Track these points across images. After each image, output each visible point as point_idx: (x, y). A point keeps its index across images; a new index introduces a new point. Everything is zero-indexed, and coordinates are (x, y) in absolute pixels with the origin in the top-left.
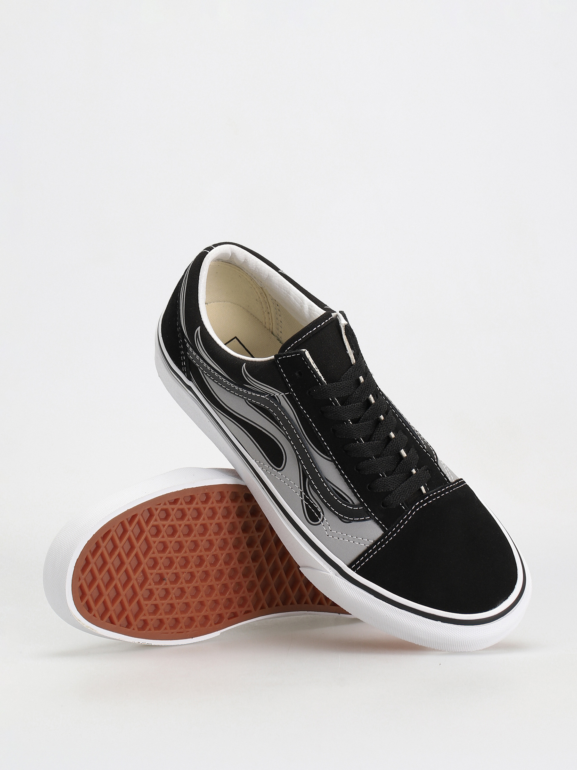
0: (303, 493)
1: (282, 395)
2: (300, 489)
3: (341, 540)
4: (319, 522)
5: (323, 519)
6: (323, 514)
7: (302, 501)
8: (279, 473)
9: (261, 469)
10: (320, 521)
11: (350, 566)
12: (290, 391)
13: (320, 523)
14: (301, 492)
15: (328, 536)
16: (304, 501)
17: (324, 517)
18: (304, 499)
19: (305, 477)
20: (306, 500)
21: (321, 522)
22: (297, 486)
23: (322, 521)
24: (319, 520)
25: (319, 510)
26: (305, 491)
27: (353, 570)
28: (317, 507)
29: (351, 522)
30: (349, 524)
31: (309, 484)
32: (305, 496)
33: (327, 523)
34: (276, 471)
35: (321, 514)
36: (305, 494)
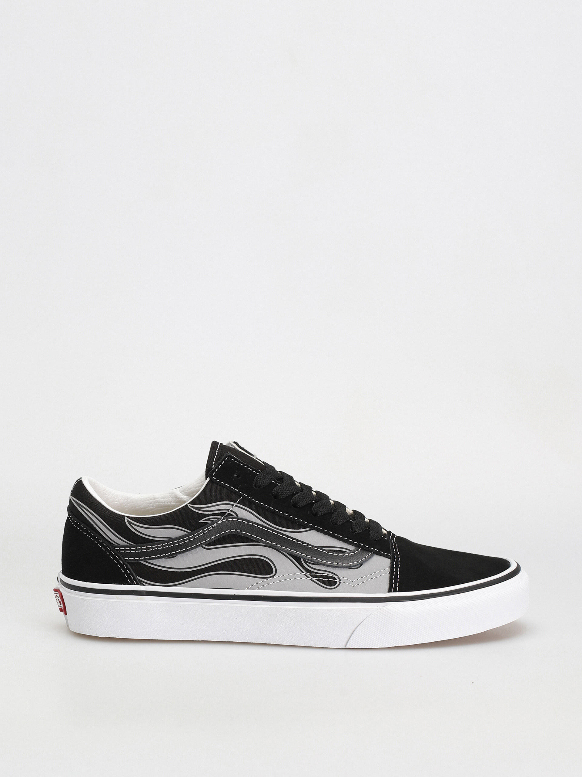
1: (236, 506)
2: (302, 574)
3: (366, 582)
5: (339, 578)
6: (336, 575)
7: (311, 580)
8: (275, 577)
9: (257, 589)
11: (390, 591)
12: (240, 496)
13: (340, 583)
14: (305, 575)
15: (354, 586)
16: (313, 579)
17: (339, 577)
18: (312, 577)
19: (298, 559)
20: (314, 576)
22: (298, 573)
23: (340, 580)
25: (330, 575)
26: (308, 571)
27: (395, 591)
28: (328, 574)
29: (361, 565)
30: (361, 567)
31: (306, 562)
32: (311, 575)
33: (344, 578)
34: (272, 578)
35: (334, 576)
36: (309, 574)
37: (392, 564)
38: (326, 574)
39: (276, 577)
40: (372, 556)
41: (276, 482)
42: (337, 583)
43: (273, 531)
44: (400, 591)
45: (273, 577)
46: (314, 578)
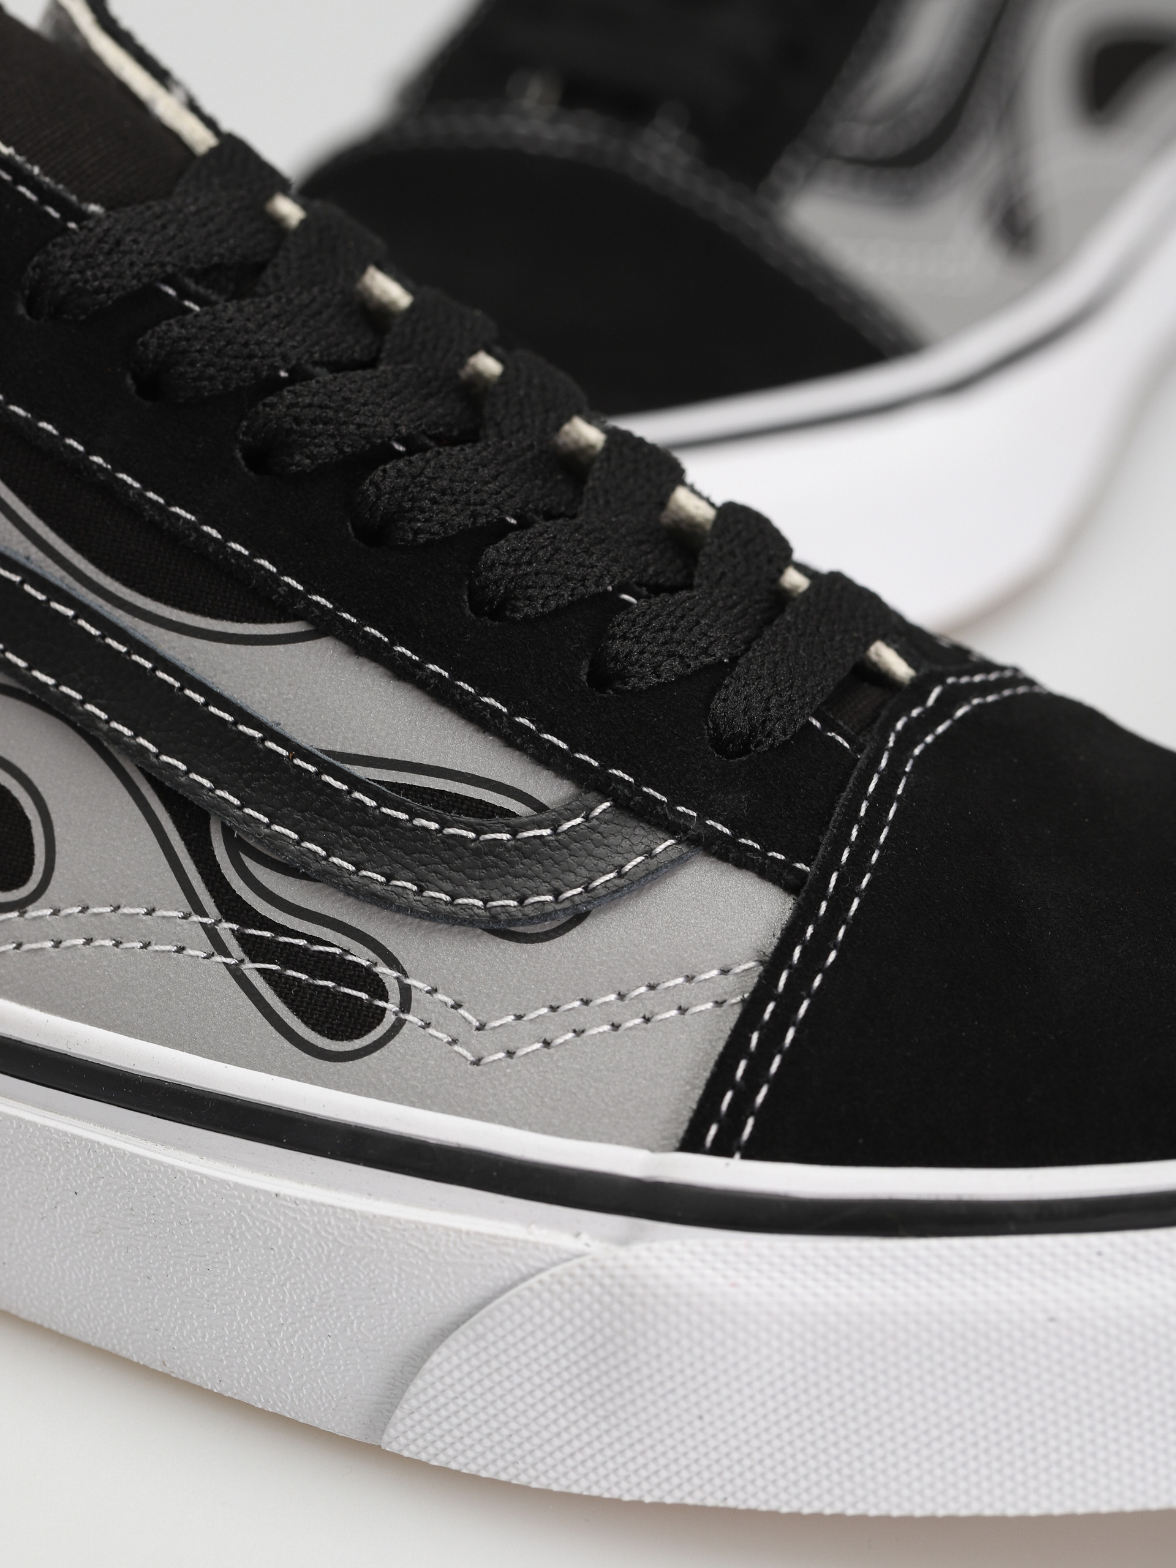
0: (226, 928)
2: (196, 918)
3: (566, 1042)
4: (389, 1020)
5: (406, 992)
6: (392, 962)
7: (236, 973)
8: (32, 912)
10: (396, 1013)
11: (691, 1143)
13: (399, 1025)
14: (211, 932)
15: (476, 1063)
16: (249, 968)
17: (408, 981)
18: (242, 955)
19: (193, 818)
20: (254, 949)
21: (402, 1016)
22: (174, 908)
23: (405, 1005)
24: (384, 1010)
25: (362, 956)
26: (233, 908)
27: (723, 1149)
28: (347, 952)
29: (578, 918)
30: (574, 932)
31: (235, 846)
32: (241, 938)
33: (439, 996)
34: (15, 914)
35: (382, 970)
36: (235, 927)
37: (791, 934)
38: (337, 943)
39: (39, 911)
40: (676, 863)
41: (184, 294)
42: (380, 1021)
43: (84, 610)
44: (755, 1151)
45: (20, 906)
46: (253, 961)
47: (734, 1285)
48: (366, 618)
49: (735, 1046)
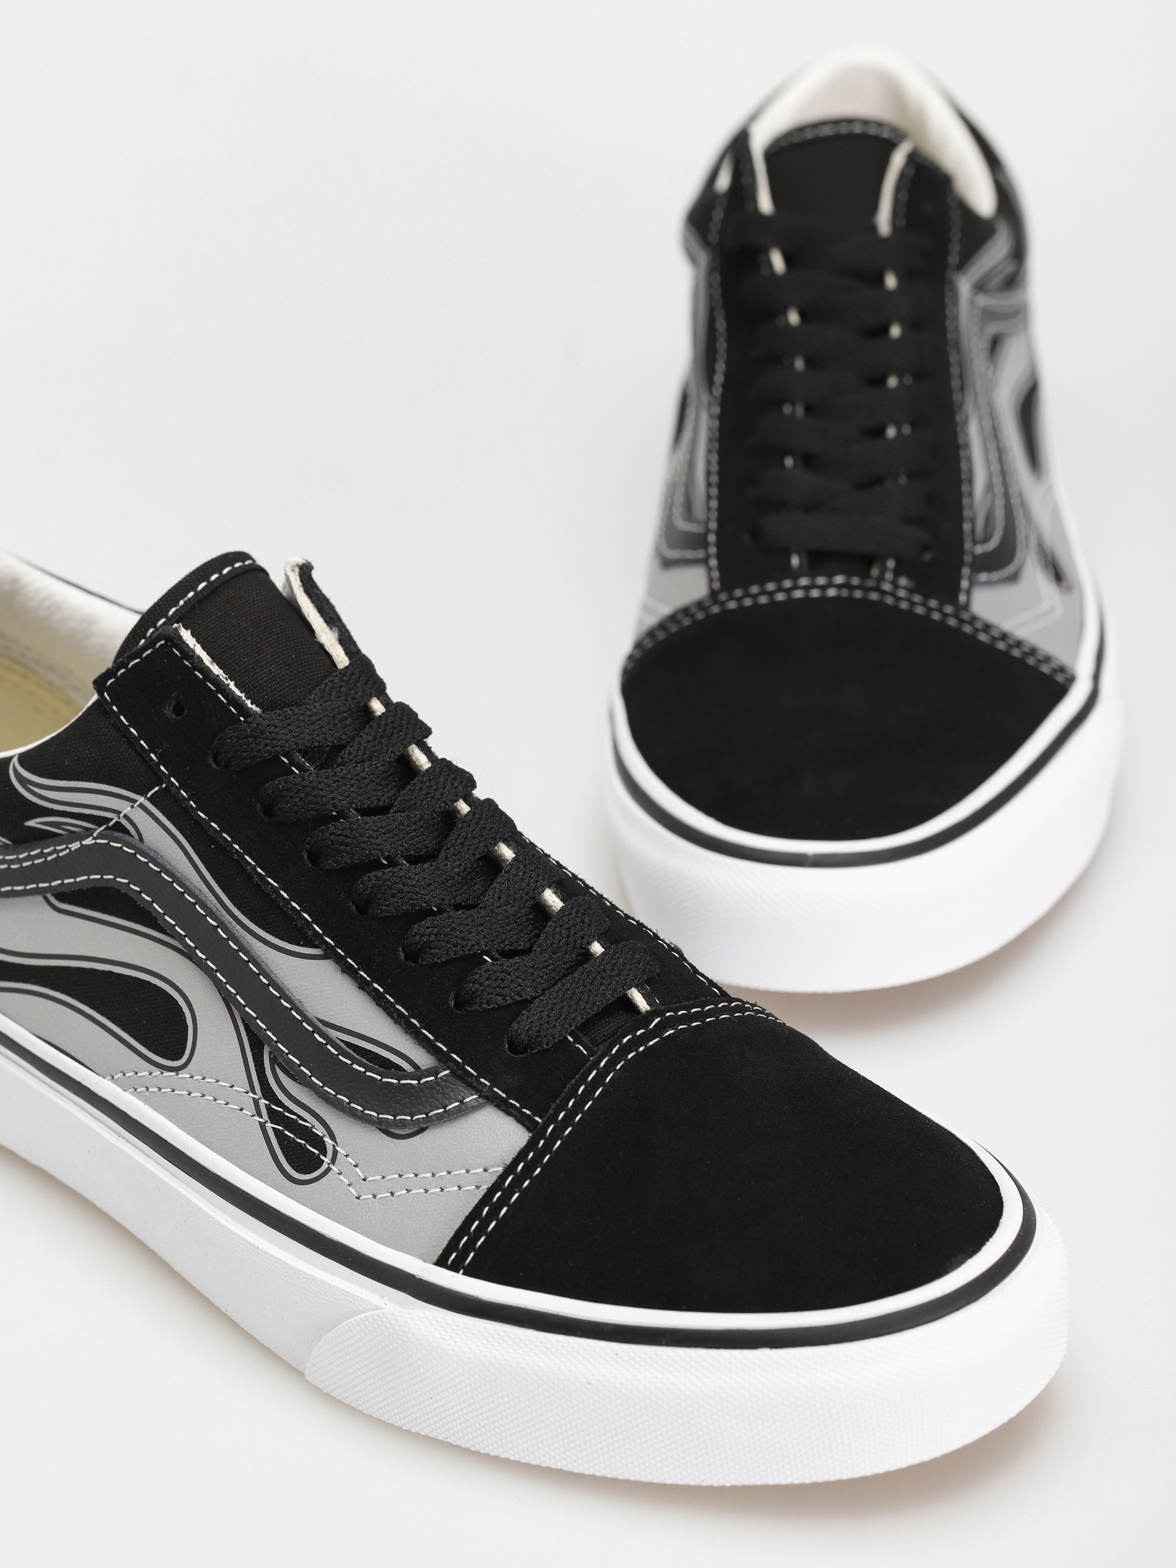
0: (263, 1102)
1: (141, 806)
2: (251, 1094)
3: (401, 1195)
4: (325, 1166)
5: (335, 1152)
6: (333, 1137)
7: (263, 1126)
8: (181, 1074)
9: (131, 1093)
10: (329, 1164)
11: (441, 1262)
12: (159, 779)
13: (329, 1170)
14: (256, 1102)
15: (358, 1198)
16: (269, 1126)
17: (337, 1148)
18: (267, 1119)
19: (257, 1043)
20: (274, 1117)
21: (331, 1166)
22: (242, 1087)
23: (333, 1160)
24: (323, 1161)
25: (319, 1131)
26: (268, 1093)
27: (454, 1267)
28: (313, 1126)
29: (421, 1130)
30: (418, 1137)
31: (273, 1061)
32: (268, 1108)
33: (349, 1159)
34: (173, 1073)
35: (327, 1140)
36: (267, 1102)
37: (521, 1155)
38: (308, 1121)
39: (184, 1074)
40: (475, 1108)
42: (319, 1167)
43: (222, 925)
44: (471, 1272)
45: (177, 1070)
46: (272, 1123)
47: (443, 1339)
48: (349, 954)
49: (475, 1213)
